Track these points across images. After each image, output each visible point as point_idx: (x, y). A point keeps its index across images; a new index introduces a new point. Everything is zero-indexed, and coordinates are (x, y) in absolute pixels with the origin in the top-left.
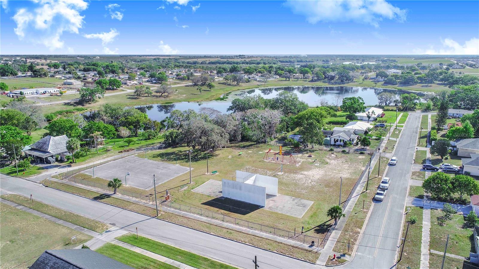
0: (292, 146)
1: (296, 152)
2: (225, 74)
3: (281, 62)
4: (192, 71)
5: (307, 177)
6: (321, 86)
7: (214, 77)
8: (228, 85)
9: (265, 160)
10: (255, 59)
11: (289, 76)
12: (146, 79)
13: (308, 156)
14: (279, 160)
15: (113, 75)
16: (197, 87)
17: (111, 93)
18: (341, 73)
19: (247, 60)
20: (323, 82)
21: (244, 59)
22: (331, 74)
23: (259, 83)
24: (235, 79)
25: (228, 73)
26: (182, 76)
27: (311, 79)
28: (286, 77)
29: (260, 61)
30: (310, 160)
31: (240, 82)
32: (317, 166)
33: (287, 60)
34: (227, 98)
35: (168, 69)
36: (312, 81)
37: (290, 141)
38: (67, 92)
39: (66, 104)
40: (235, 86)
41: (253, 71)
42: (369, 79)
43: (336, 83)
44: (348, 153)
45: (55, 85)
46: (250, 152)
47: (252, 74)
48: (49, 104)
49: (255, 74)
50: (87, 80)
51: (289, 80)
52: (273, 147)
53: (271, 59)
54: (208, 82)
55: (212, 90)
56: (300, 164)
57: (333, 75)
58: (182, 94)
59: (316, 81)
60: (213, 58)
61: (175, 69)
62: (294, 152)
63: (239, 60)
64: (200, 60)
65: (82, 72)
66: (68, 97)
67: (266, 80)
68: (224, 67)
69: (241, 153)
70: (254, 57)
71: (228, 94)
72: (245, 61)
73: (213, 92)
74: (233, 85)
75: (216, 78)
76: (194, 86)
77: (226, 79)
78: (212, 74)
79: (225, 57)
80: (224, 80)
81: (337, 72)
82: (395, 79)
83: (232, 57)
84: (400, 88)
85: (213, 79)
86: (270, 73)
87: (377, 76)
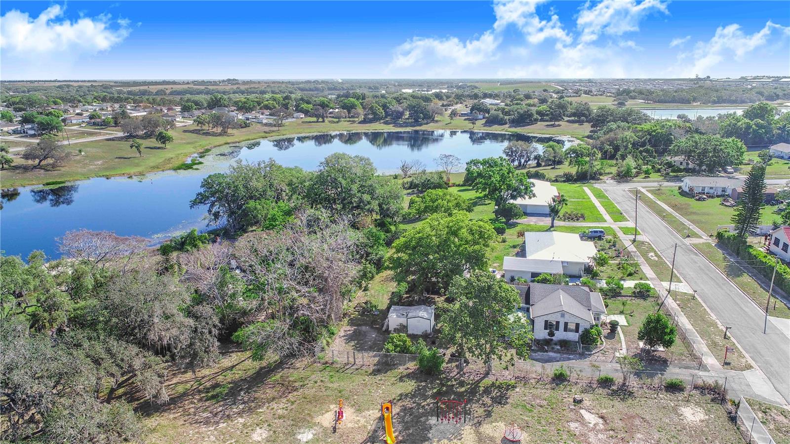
0: (411, 367)
2: (197, 113)
3: (302, 90)
4: (128, 107)
6: (382, 131)
7: (173, 118)
8: (204, 134)
10: (256, 86)
11: (323, 114)
12: (11, 128)
16: (132, 142)
18: (414, 107)
19: (243, 88)
20: (385, 123)
21: (237, 86)
22: (397, 109)
23: (267, 129)
24: (217, 121)
25: (203, 111)
27: (362, 118)
28: (316, 116)
29: (265, 88)
31: (228, 128)
33: (312, 87)
34: (201, 163)
35: (76, 105)
36: (364, 122)
37: (405, 350)
40: (220, 135)
41: (254, 106)
42: (460, 116)
43: (406, 125)
44: (626, 389)
47: (252, 110)
49: (258, 110)
51: (324, 121)
53: (284, 86)
55: (168, 145)
57: (401, 109)
58: (94, 158)
59: (371, 121)
60: (180, 84)
61: (93, 105)
63: (228, 88)
64: (154, 89)
67: (280, 122)
68: (197, 99)
70: (254, 83)
71: (203, 153)
72: (238, 88)
73: (171, 152)
74: (214, 135)
75: (178, 122)
76: (126, 138)
77: (199, 122)
78: (170, 113)
79: (203, 83)
80: (196, 124)
81: (407, 105)
82: (501, 116)
83: (215, 83)
84: (514, 130)
85: (172, 124)
86: (287, 108)
87: (472, 110)
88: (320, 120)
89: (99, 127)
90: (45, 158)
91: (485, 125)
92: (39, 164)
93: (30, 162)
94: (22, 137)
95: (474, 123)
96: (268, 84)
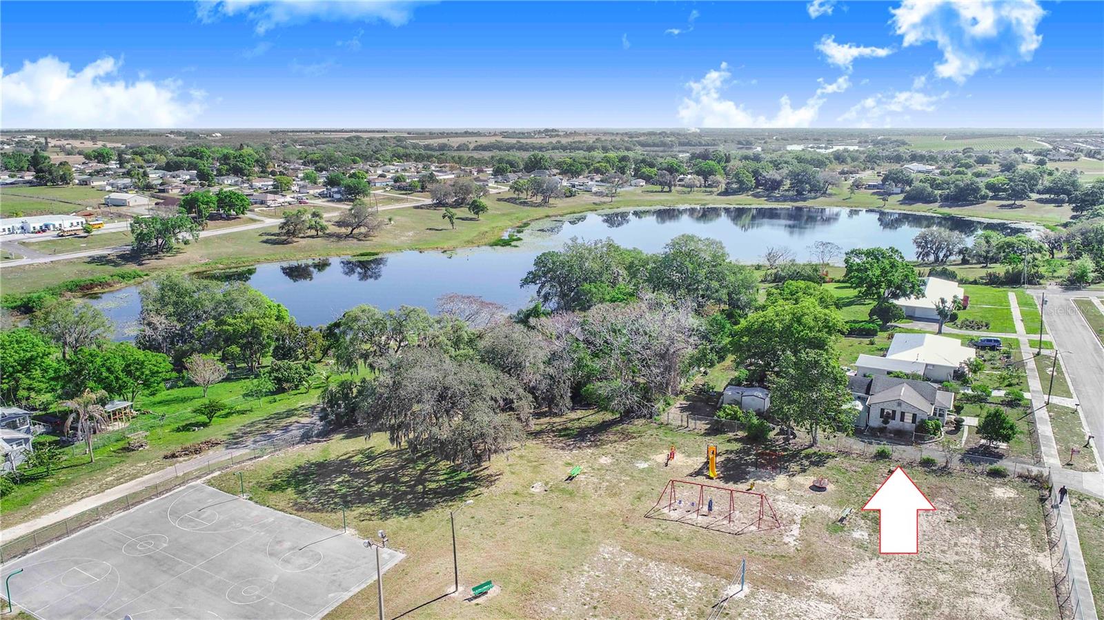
0: (740, 434)
1: (763, 467)
2: (513, 177)
3: (643, 145)
4: (433, 168)
6: (749, 207)
7: (486, 183)
8: (521, 203)
9: (667, 511)
10: (582, 139)
11: (670, 181)
12: (316, 191)
13: (811, 488)
15: (237, 179)
16: (443, 211)
17: (220, 227)
18: (798, 175)
19: (564, 141)
20: (754, 196)
21: (557, 139)
22: (773, 177)
23: (597, 199)
24: (538, 188)
25: (520, 174)
26: (407, 181)
27: (723, 187)
28: (661, 184)
29: (594, 142)
30: (825, 509)
31: (550, 197)
33: (656, 141)
34: (519, 239)
35: (375, 164)
36: (726, 193)
38: (106, 226)
39: (94, 259)
40: (539, 205)
41: (582, 170)
42: (865, 188)
43: (785, 199)
45: (80, 208)
46: (603, 460)
47: (579, 175)
48: (48, 260)
49: (586, 175)
50: (168, 192)
51: (670, 191)
52: (679, 439)
53: (618, 139)
54: (471, 197)
55: (482, 216)
56: (796, 531)
57: (778, 178)
58: (404, 228)
59: (735, 192)
60: (485, 136)
61: (393, 165)
62: (755, 465)
63: (546, 141)
64: (455, 142)
65: (160, 173)
66: (106, 240)
67: (614, 191)
68: (511, 158)
69: (573, 468)
70: (580, 134)
71: (520, 227)
72: (559, 142)
73: (485, 223)
74: (533, 205)
75: (492, 187)
76: (436, 206)
77: (516, 188)
78: (482, 176)
79: (513, 134)
80: (512, 191)
81: (787, 172)
82: (930, 189)
83: (528, 135)
84: (947, 210)
85: (483, 190)
86: (623, 173)
87: (884, 180)
88: (666, 189)
89: (405, 192)
90: (359, 226)
91: (903, 202)
92: (351, 233)
93: (343, 230)
94: (328, 201)
95: (884, 200)
96: (597, 137)
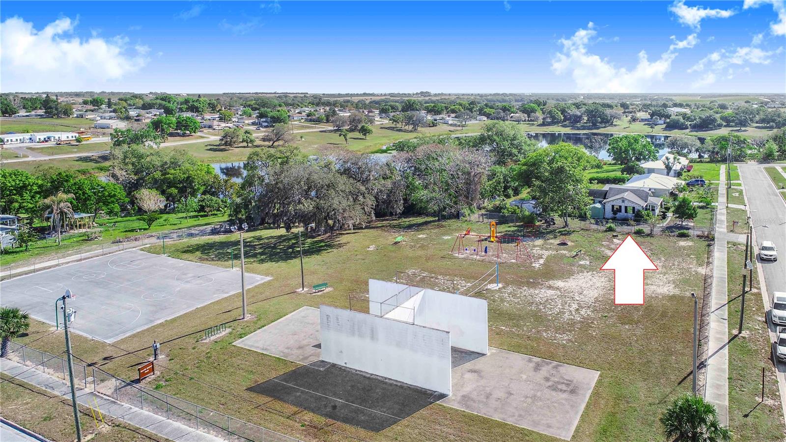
0: (518, 224)
1: (529, 237)
2: (393, 115)
4: (336, 110)
5: (564, 295)
7: (373, 118)
8: (397, 130)
9: (457, 255)
11: (504, 117)
12: (250, 121)
13: (558, 244)
14: (490, 253)
15: (193, 114)
16: (340, 133)
17: (177, 141)
18: (592, 112)
19: (434, 98)
20: (563, 126)
22: (575, 113)
23: (452, 128)
24: (409, 120)
25: (398, 113)
26: (317, 116)
27: (540, 121)
28: (498, 119)
30: (564, 252)
31: (418, 126)
32: (583, 267)
35: (295, 107)
36: (543, 124)
37: (514, 212)
38: (93, 139)
39: (81, 159)
40: (411, 131)
41: (442, 110)
42: (640, 121)
43: (584, 128)
44: (650, 235)
45: (74, 129)
46: (421, 236)
47: (440, 113)
48: (47, 158)
49: (445, 113)
50: (141, 121)
52: (475, 227)
54: (361, 125)
55: (368, 137)
56: (542, 261)
57: (579, 114)
58: (311, 143)
59: (549, 124)
60: (378, 96)
61: (309, 108)
62: (524, 236)
63: (421, 98)
64: (355, 99)
65: (138, 111)
66: (92, 147)
67: (464, 123)
68: (392, 104)
69: (399, 239)
73: (370, 141)
74: (406, 131)
75: (377, 121)
76: (335, 131)
77: (394, 121)
78: (370, 114)
79: (397, 95)
80: (391, 122)
81: (585, 110)
82: (682, 120)
83: (408, 95)
84: (695, 134)
85: (371, 121)
86: (472, 112)
87: (652, 116)
89: (314, 123)
91: (665, 129)
92: (272, 145)
93: (267, 143)
94: (259, 127)
